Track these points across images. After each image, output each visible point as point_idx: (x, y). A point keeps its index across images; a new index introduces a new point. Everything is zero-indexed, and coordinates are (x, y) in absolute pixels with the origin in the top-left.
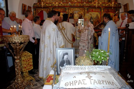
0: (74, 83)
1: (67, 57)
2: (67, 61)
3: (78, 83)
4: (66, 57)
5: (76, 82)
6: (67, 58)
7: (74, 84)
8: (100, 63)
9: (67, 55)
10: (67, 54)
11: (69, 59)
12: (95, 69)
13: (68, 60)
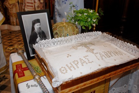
0: (74, 65)
1: (39, 26)
2: (40, 33)
3: (80, 63)
4: (37, 26)
5: (76, 63)
6: (40, 28)
7: (76, 67)
8: (90, 28)
9: (39, 24)
10: (38, 21)
11: (42, 29)
12: (84, 38)
13: (41, 31)
